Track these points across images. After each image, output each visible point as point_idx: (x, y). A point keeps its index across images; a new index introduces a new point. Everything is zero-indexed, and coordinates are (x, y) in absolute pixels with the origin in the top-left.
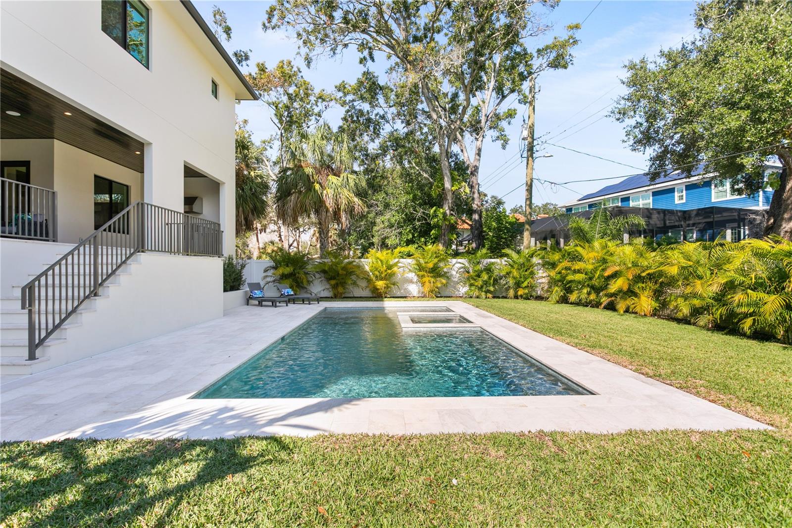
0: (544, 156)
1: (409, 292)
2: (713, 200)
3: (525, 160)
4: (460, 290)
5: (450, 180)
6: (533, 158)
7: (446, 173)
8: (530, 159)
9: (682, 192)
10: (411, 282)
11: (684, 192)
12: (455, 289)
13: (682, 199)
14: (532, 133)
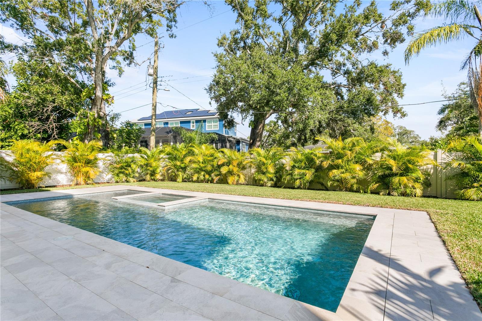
0: (164, 90)
1: (58, 182)
2: (207, 130)
3: (152, 89)
4: (105, 177)
5: (101, 90)
6: (157, 89)
7: (99, 84)
8: (155, 89)
9: (194, 123)
10: (60, 172)
11: (195, 123)
12: (101, 177)
13: (194, 127)
14: (156, 72)
